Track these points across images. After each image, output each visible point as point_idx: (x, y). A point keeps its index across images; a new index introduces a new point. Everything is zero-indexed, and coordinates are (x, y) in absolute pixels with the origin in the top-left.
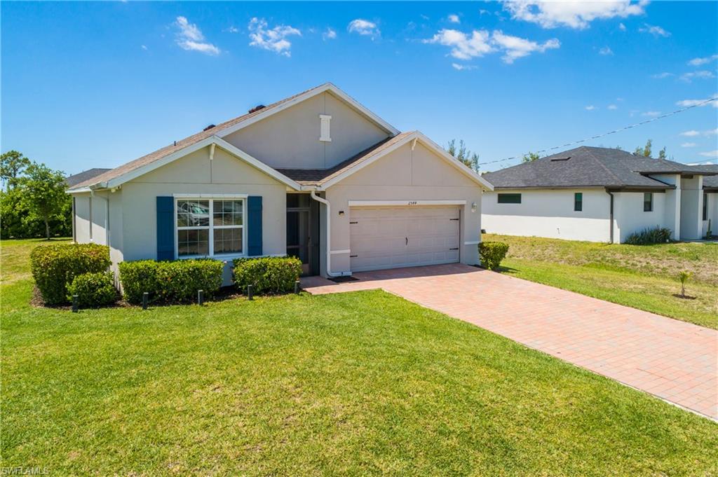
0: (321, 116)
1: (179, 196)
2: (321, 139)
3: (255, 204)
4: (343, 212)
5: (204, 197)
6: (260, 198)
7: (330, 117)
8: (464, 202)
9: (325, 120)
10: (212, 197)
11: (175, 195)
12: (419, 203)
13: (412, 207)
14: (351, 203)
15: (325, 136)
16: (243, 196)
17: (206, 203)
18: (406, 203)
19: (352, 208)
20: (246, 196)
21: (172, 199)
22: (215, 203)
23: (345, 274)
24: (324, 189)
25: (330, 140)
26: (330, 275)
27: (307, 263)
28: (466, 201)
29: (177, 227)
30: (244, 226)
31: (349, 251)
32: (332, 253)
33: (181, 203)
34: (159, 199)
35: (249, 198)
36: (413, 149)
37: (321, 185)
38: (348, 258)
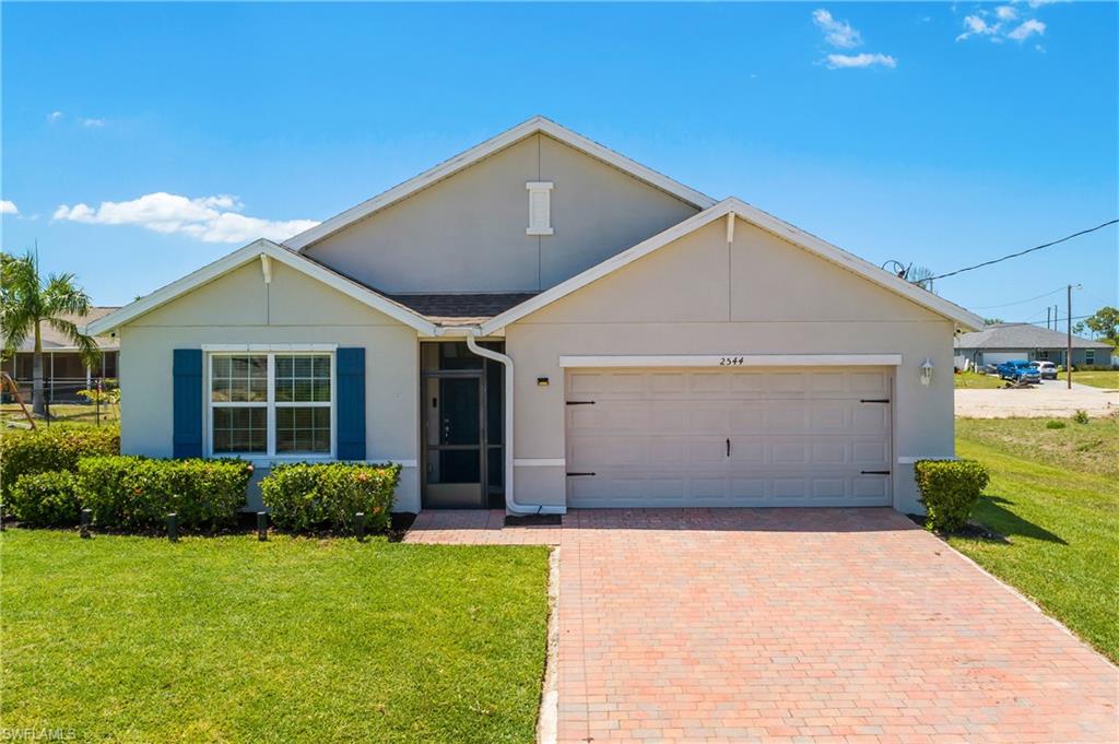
0: (529, 186)
1: (213, 348)
2: (529, 231)
3: (352, 362)
4: (546, 380)
5: (256, 349)
6: (361, 352)
7: (550, 185)
8: (895, 360)
9: (540, 194)
10: (271, 350)
11: (204, 348)
12: (749, 361)
13: (732, 370)
14: (567, 362)
15: (540, 223)
16: (328, 349)
17: (259, 363)
18: (715, 361)
19: (569, 372)
20: (334, 348)
21: (198, 354)
22: (279, 361)
23: (547, 510)
24: (501, 333)
25: (550, 231)
26: (513, 507)
27: (477, 480)
28: (900, 356)
29: (211, 402)
30: (332, 404)
31: (562, 462)
32: (520, 462)
33: (217, 361)
34: (178, 354)
35: (341, 352)
36: (730, 238)
37: (493, 326)
38: (561, 477)
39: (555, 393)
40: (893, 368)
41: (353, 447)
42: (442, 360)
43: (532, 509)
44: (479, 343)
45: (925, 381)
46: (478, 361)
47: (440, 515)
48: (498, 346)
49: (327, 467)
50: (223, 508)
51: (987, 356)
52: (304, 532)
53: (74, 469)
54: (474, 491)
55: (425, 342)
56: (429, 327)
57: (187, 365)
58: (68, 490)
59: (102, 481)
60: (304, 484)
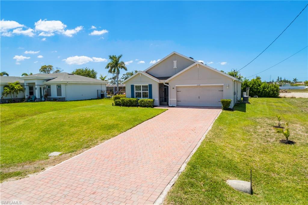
1: (135, 85)
2: (174, 68)
4: (174, 88)
5: (140, 85)
6: (151, 85)
7: (176, 61)
8: (223, 84)
9: (175, 62)
10: (141, 85)
11: (134, 85)
12: (201, 85)
13: (199, 86)
16: (147, 84)
17: (140, 87)
18: (196, 85)
19: (177, 87)
20: (148, 84)
21: (133, 85)
22: (142, 86)
23: (174, 106)
24: (168, 82)
25: (176, 67)
26: (170, 105)
29: (135, 92)
30: (148, 92)
31: (176, 99)
32: (170, 99)
33: (136, 86)
34: (131, 85)
35: (149, 85)
36: (198, 67)
37: (167, 81)
38: (176, 101)
39: (175, 90)
40: (223, 86)
41: (151, 97)
42: (161, 85)
43: (172, 106)
44: (165, 83)
45: (227, 88)
46: (166, 86)
47: (161, 106)
48: (168, 84)
49: (147, 99)
50: (134, 103)
52: (143, 107)
53: (120, 99)
54: (166, 103)
56: (159, 81)
58: (120, 102)
59: (123, 100)
60: (143, 101)
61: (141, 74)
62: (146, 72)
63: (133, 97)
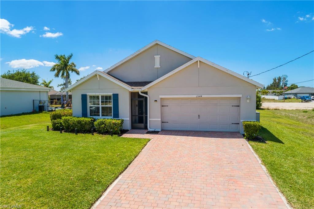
0: (155, 56)
1: (89, 94)
2: (155, 67)
3: (116, 96)
4: (156, 101)
5: (97, 94)
6: (118, 94)
7: (160, 56)
8: (240, 96)
9: (157, 58)
10: (100, 94)
11: (87, 94)
12: (203, 96)
13: (200, 98)
14: (161, 97)
15: (157, 65)
16: (110, 94)
17: (98, 97)
18: (195, 96)
19: (161, 99)
20: (112, 94)
22: (102, 97)
23: (157, 130)
24: (147, 90)
25: (160, 67)
26: (149, 129)
27: (143, 123)
28: (241, 95)
29: (89, 105)
30: (112, 106)
31: (160, 119)
32: (150, 119)
33: (90, 97)
34: (82, 95)
36: (199, 67)
37: (144, 89)
38: (160, 123)
39: (158, 104)
40: (240, 98)
41: (116, 115)
42: (134, 96)
43: (153, 130)
44: (141, 93)
45: (248, 101)
46: (143, 97)
47: (134, 130)
48: (146, 93)
49: (109, 120)
50: (87, 127)
51: (298, 95)
52: (102, 134)
53: (61, 119)
54: (142, 125)
55: (132, 92)
56: (130, 89)
57: (84, 97)
58: (61, 123)
59: (66, 121)
60: (103, 123)
61: (100, 76)
62: (109, 73)
63: (84, 115)
